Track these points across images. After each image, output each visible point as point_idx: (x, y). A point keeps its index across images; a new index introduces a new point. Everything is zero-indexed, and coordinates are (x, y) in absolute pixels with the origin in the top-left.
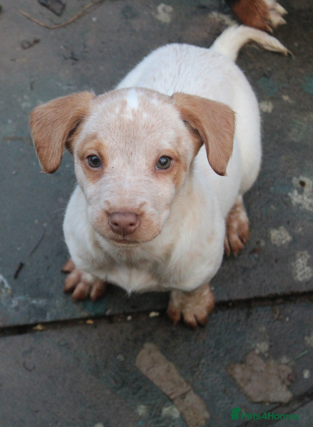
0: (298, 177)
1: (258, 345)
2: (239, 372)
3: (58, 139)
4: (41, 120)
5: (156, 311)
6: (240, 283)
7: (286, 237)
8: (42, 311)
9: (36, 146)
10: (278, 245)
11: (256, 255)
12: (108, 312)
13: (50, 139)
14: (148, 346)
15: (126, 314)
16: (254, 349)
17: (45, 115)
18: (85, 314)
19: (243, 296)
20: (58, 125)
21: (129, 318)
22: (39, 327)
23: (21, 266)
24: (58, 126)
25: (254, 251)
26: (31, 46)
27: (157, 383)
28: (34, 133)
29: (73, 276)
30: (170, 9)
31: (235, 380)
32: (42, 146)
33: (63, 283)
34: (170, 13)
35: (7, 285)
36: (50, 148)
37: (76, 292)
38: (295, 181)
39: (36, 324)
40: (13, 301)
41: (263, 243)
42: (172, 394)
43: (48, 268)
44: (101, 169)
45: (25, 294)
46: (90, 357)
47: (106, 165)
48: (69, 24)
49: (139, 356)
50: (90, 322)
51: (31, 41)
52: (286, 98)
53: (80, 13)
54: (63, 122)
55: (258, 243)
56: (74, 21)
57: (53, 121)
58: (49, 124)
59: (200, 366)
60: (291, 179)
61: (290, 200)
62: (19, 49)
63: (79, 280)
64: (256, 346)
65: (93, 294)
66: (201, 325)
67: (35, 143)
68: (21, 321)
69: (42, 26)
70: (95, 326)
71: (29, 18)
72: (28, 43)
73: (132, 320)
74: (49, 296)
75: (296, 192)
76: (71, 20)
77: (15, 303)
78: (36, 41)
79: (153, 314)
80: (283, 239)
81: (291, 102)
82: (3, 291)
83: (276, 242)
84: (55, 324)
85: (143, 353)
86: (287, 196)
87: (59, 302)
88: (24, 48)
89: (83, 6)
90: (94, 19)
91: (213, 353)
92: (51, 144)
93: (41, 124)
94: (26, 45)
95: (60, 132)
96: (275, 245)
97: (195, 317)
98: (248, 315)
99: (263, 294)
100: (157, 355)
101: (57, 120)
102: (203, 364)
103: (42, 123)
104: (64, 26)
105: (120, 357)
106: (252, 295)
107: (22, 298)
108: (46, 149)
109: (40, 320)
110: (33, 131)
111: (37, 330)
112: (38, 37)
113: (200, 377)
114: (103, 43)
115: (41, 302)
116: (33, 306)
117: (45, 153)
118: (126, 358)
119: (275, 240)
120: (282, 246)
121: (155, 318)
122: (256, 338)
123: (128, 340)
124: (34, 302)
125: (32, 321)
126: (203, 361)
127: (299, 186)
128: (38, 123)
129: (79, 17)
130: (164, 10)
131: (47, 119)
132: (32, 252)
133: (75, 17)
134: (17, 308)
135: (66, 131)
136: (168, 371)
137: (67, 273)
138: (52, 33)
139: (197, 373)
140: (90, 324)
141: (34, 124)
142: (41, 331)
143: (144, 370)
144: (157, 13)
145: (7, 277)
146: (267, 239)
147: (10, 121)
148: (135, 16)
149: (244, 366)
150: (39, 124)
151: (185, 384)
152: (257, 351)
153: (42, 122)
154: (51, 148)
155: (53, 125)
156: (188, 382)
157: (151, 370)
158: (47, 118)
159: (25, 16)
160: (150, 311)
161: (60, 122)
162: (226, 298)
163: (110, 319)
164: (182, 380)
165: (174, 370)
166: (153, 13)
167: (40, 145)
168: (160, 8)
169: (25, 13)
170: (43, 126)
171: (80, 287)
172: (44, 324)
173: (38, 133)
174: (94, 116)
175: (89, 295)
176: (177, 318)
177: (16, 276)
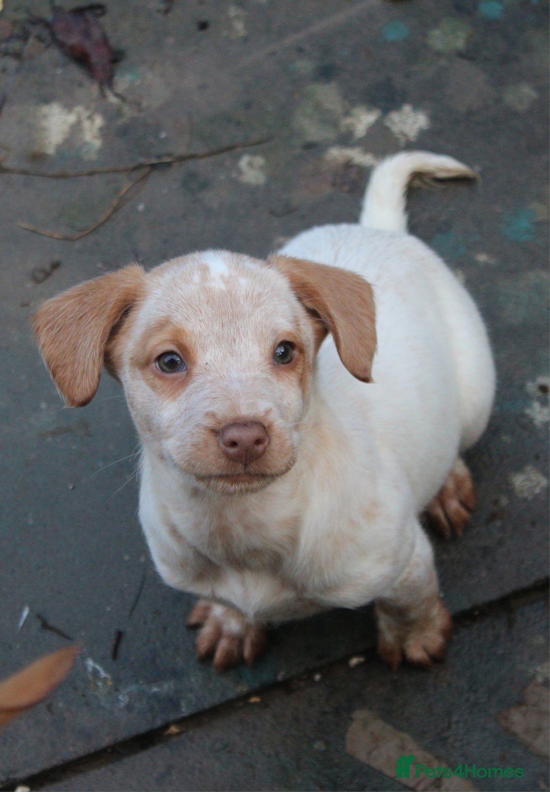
0: (534, 380)
1: (539, 669)
2: (518, 720)
3: (90, 345)
4: (55, 320)
5: (357, 654)
6: (483, 574)
7: (539, 483)
8: (172, 702)
9: (49, 366)
10: (530, 498)
11: (498, 523)
12: (280, 677)
13: (75, 348)
14: (360, 715)
15: (311, 672)
16: (533, 678)
17: (63, 311)
18: (242, 689)
19: (493, 595)
20: (87, 322)
21: (318, 677)
22: (174, 729)
23: (120, 636)
24: (88, 324)
25: (493, 517)
26: (47, 275)
27: (388, 772)
28: (43, 346)
29: (207, 631)
30: (259, 161)
31: (514, 735)
32: (61, 364)
33: (195, 646)
34: (262, 168)
35: (103, 674)
36: (76, 365)
37: (219, 655)
38: (531, 387)
39: (166, 726)
40: (121, 698)
41: (504, 501)
42: (418, 784)
43: (165, 629)
44: (184, 373)
45: (137, 681)
46: (269, 756)
47: (194, 363)
48: (102, 224)
49: (349, 736)
50: (254, 700)
51: (47, 267)
52: (482, 258)
53: (115, 203)
54: (97, 315)
55: (496, 502)
56: (109, 218)
57: (79, 317)
58: (71, 324)
59: (454, 726)
60: (522, 387)
61: (531, 420)
62: (29, 285)
63: (218, 633)
64: (536, 671)
65: (247, 652)
66: (437, 659)
67: (48, 362)
68: (143, 727)
69: (57, 239)
70: (264, 705)
71: (34, 232)
72: (43, 271)
73: (322, 680)
74: (176, 674)
75: (536, 405)
76: (103, 217)
77: (123, 699)
78: (55, 266)
79: (354, 661)
80: (535, 487)
81: (492, 262)
82: (100, 684)
83: (526, 495)
84: (198, 719)
85: (354, 727)
86: (524, 415)
87: (195, 679)
88: (37, 281)
89: (117, 191)
90: (141, 207)
91: (468, 700)
92: (77, 357)
93: (57, 328)
94: (40, 276)
95: (95, 332)
96: (525, 500)
97: (425, 649)
98: (510, 624)
99: (526, 583)
100: (378, 726)
101: (85, 314)
102: (457, 722)
103: (58, 325)
104: (95, 230)
105: (319, 745)
106: (507, 590)
107: (133, 688)
108: (69, 367)
109: (172, 717)
110: (42, 342)
111: (171, 735)
112: (56, 257)
113: (457, 744)
114: (165, 242)
115: (166, 687)
116: (155, 696)
117: (68, 373)
118: (327, 743)
119: (522, 492)
120: (536, 497)
121: (358, 666)
122: (532, 658)
123: (324, 713)
124: (155, 689)
125: (159, 723)
126: (455, 718)
127: (539, 394)
128: (50, 327)
129: (116, 210)
130: (250, 165)
131: (65, 317)
132: (133, 609)
133: (109, 212)
134: (129, 708)
135: (105, 328)
136: (402, 748)
137: (197, 627)
138: (77, 245)
139: (451, 740)
140: (255, 703)
141: (42, 330)
142: (178, 734)
143: (362, 756)
144: (240, 172)
145: (100, 661)
146: (510, 491)
147: (43, 405)
148: (204, 186)
149: (523, 708)
150: (52, 329)
151: (435, 763)
152: (540, 679)
153: (58, 323)
154: (79, 363)
155: (78, 324)
156: (438, 758)
157: (375, 753)
158: (66, 315)
159: (26, 229)
160: (350, 657)
161: (92, 316)
162: (466, 605)
163: (286, 686)
164: (429, 756)
165: (411, 744)
166: (234, 175)
167: (58, 363)
168: (244, 162)
169: (25, 225)
170: (59, 330)
171: (223, 645)
172: (179, 722)
173: (51, 344)
174: (157, 294)
175: (241, 654)
176: (397, 659)
177: (115, 655)
